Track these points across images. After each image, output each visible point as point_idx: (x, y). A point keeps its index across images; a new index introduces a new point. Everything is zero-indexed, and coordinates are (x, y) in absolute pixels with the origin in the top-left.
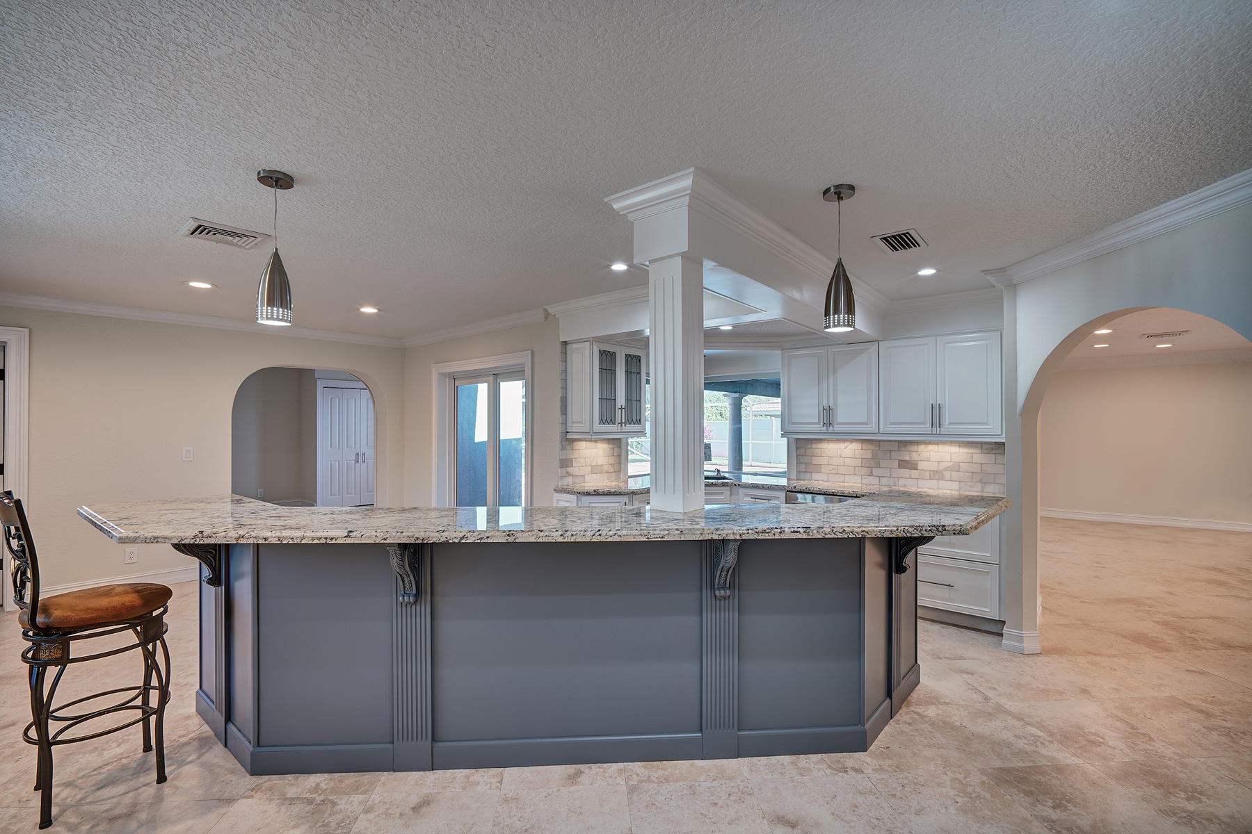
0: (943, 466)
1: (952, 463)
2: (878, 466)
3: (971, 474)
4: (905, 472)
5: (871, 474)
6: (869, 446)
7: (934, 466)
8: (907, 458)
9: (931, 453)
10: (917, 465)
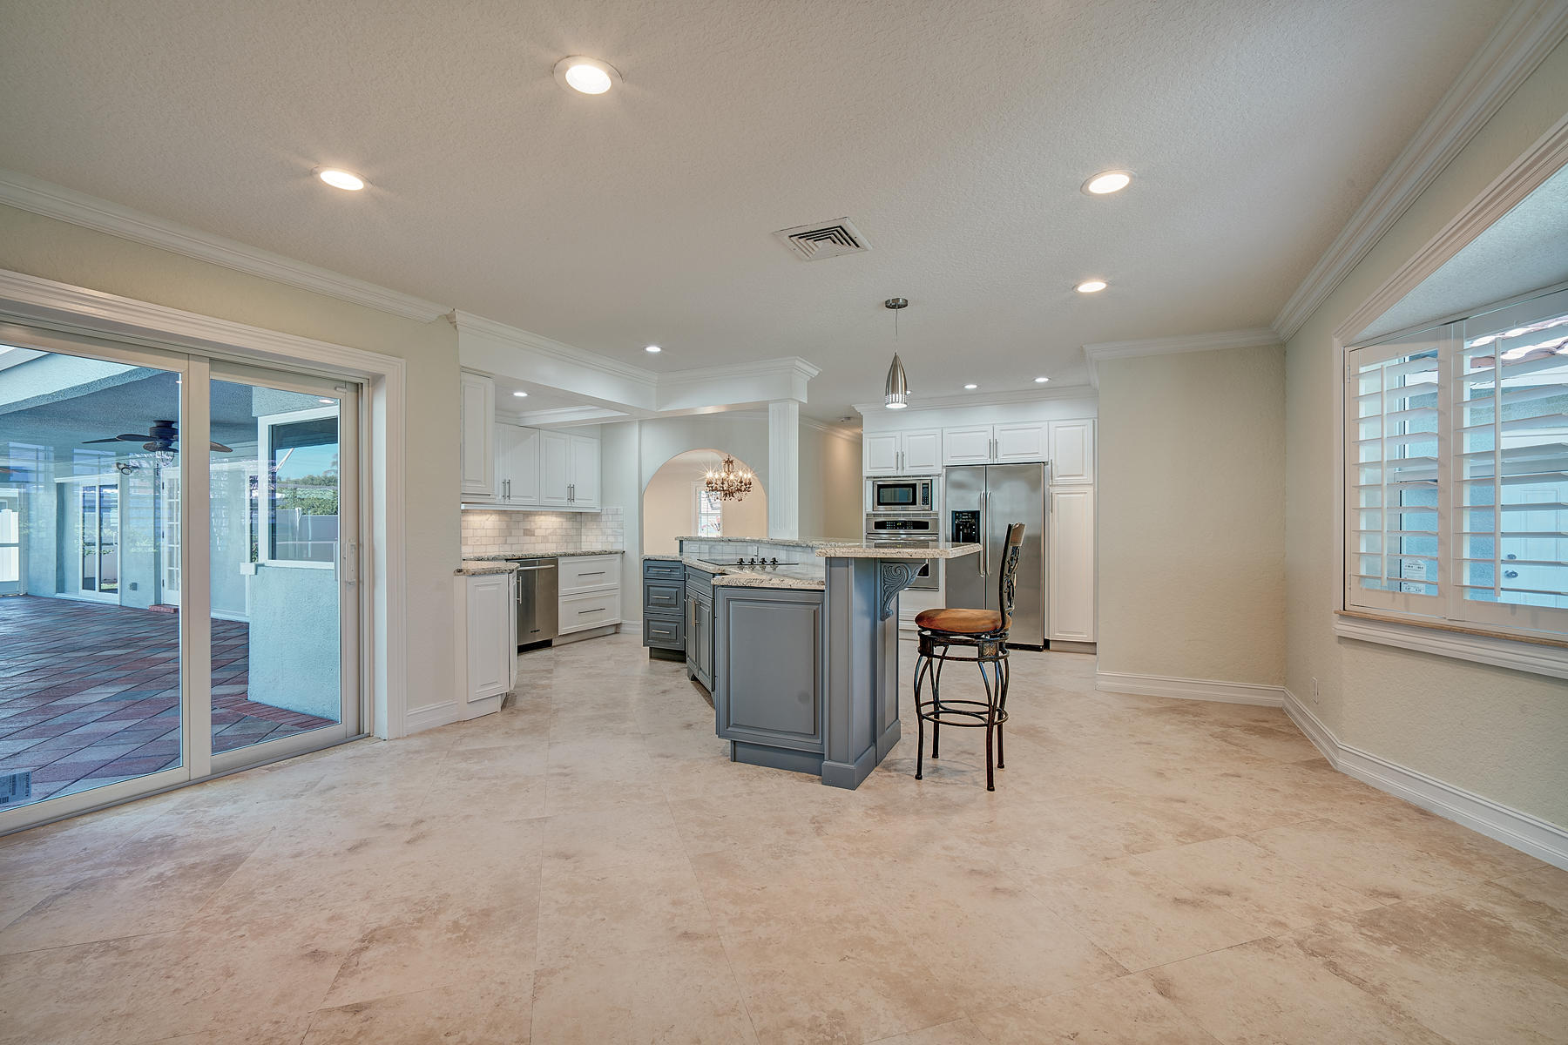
0: (547, 531)
1: (553, 529)
2: (511, 535)
5: (506, 542)
6: (504, 518)
8: (529, 527)
9: (541, 522)
10: (534, 532)
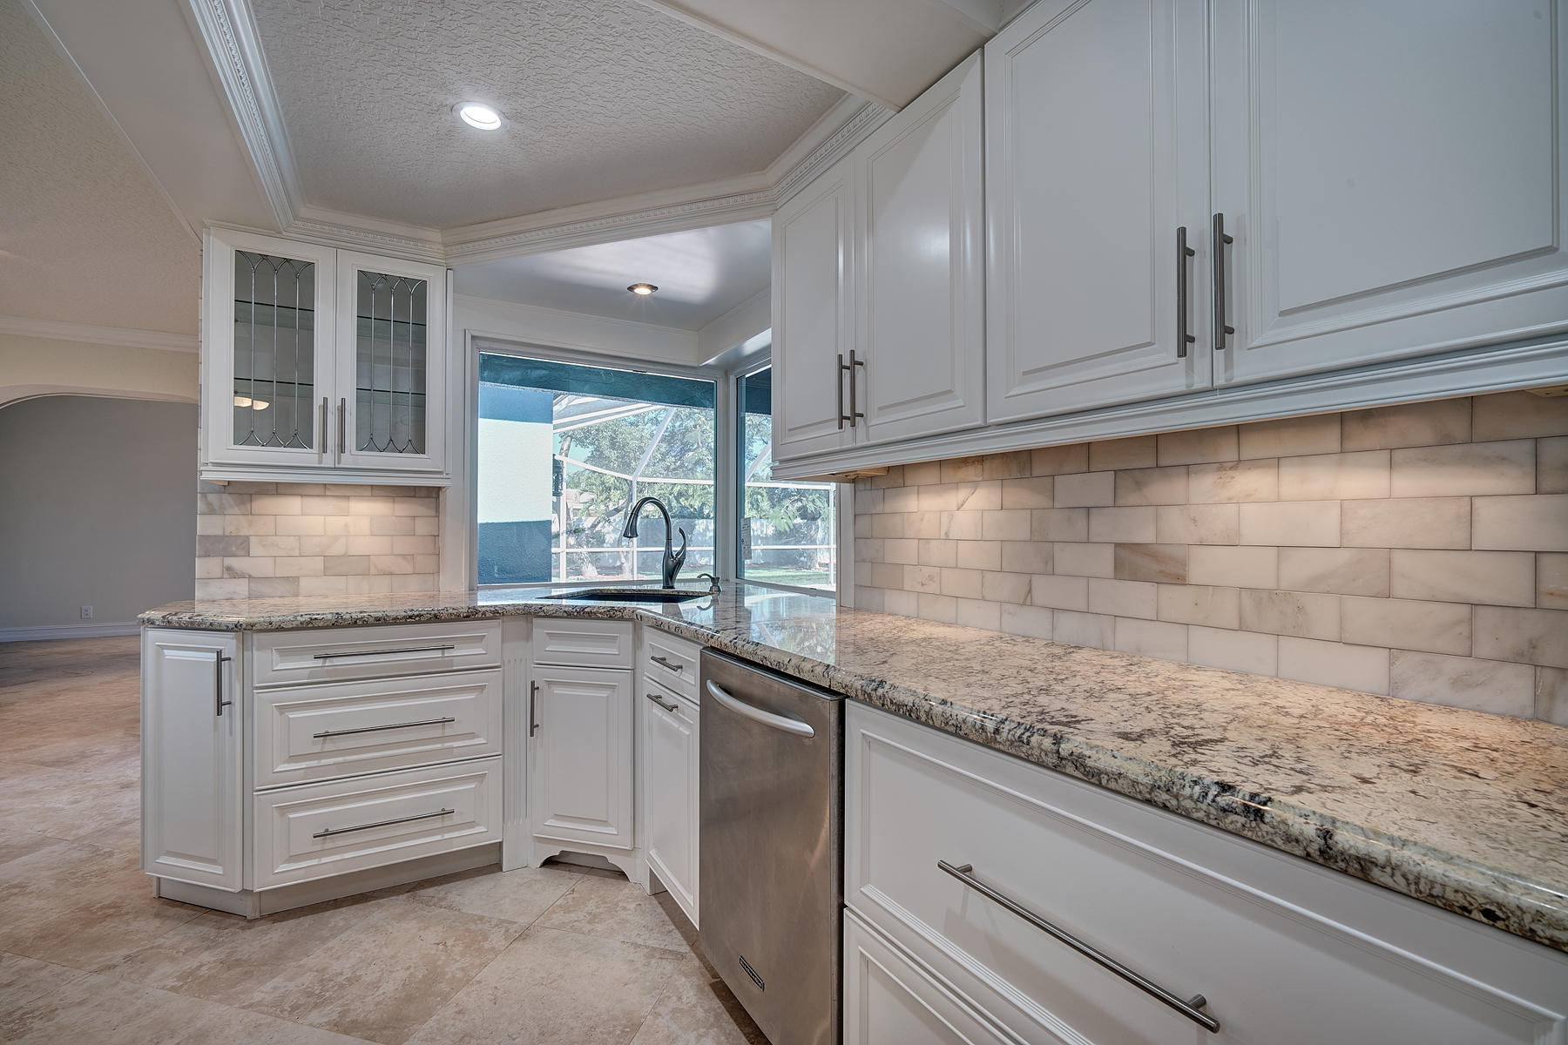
0: (1298, 569)
1: (1343, 556)
2: (1049, 568)
3: (1465, 610)
4: (1139, 595)
5: (1027, 599)
7: (1256, 570)
8: (1146, 536)
9: (1244, 507)
10: (1183, 563)
